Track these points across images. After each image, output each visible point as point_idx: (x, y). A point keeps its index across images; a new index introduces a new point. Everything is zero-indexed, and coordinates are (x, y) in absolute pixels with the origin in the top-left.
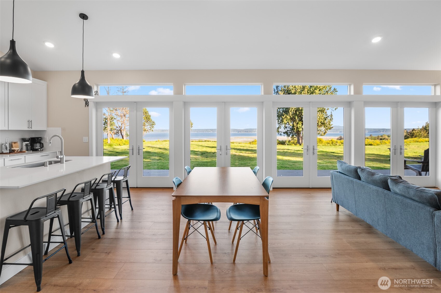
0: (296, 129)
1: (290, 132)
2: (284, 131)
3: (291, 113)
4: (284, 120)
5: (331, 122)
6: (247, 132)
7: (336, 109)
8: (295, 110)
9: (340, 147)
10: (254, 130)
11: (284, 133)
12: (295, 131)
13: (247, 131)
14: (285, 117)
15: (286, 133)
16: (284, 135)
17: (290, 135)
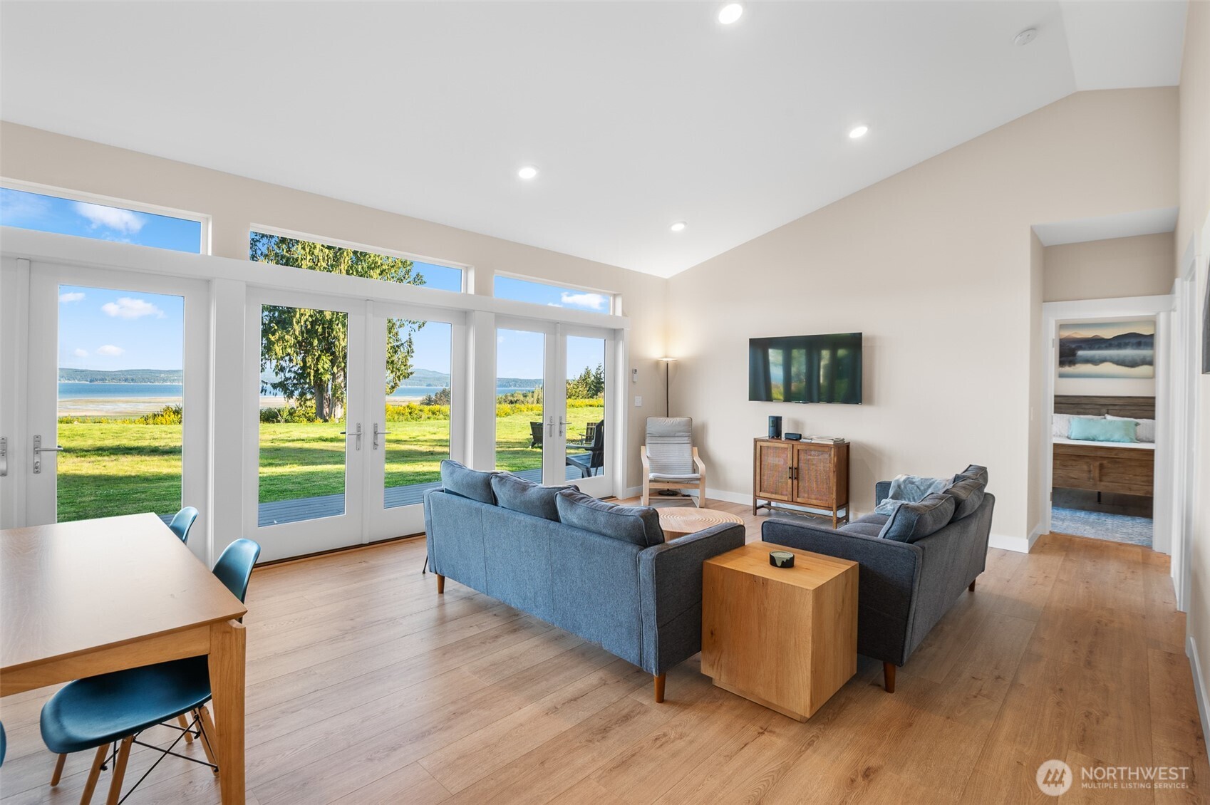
0: (312, 374)
1: (294, 384)
2: (278, 379)
3: (297, 328)
4: (276, 345)
5: (408, 358)
6: (132, 380)
7: (420, 327)
8: (310, 320)
9: (428, 421)
10: (162, 375)
11: (275, 386)
12: (310, 379)
13: (134, 377)
14: (277, 336)
15: (281, 386)
16: (275, 391)
17: (293, 391)
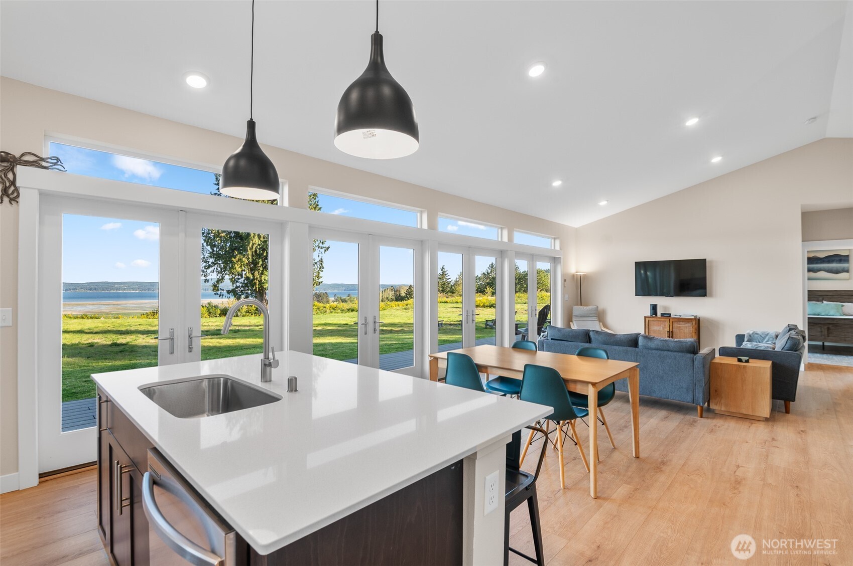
0: (257, 284)
1: (242, 291)
2: (231, 287)
3: (250, 252)
4: (236, 265)
5: (320, 272)
6: (95, 289)
7: (325, 251)
8: (259, 247)
9: (331, 314)
10: (116, 285)
11: (229, 292)
12: (256, 287)
13: (96, 287)
14: (237, 258)
15: (234, 292)
16: (229, 295)
17: (240, 295)
